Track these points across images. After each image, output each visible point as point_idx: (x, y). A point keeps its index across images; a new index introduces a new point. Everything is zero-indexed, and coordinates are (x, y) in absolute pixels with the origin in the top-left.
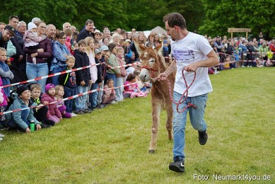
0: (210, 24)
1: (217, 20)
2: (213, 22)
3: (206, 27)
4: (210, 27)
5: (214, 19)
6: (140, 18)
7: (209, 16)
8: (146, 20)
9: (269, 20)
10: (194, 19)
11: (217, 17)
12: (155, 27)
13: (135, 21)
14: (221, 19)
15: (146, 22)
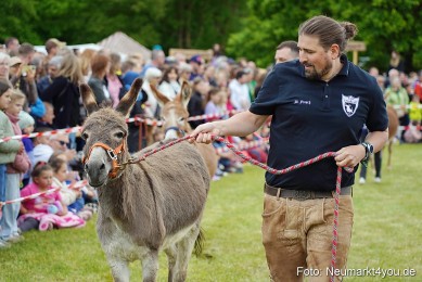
0: (259, 29)
1: (276, 17)
2: (267, 24)
3: (249, 37)
4: (259, 36)
5: (268, 15)
6: (71, 9)
7: (256, 8)
8: (85, 15)
9: (412, 20)
10: (216, 14)
11: (277, 10)
12: (111, 33)
13: (55, 18)
14: (287, 15)
15: (87, 20)
